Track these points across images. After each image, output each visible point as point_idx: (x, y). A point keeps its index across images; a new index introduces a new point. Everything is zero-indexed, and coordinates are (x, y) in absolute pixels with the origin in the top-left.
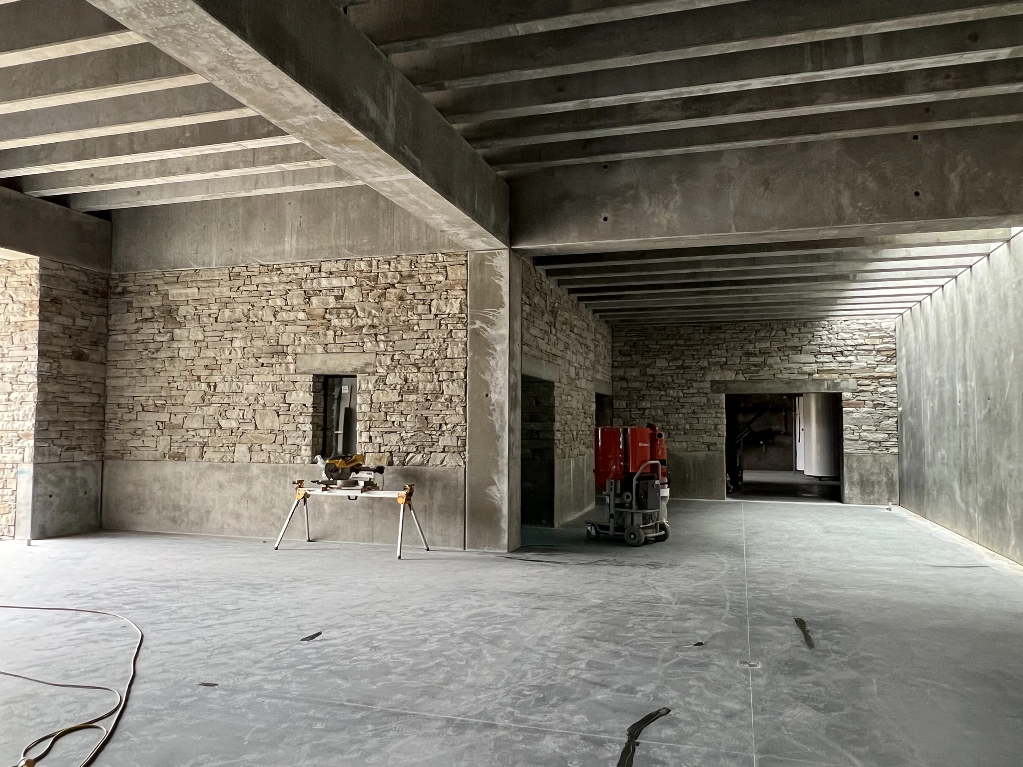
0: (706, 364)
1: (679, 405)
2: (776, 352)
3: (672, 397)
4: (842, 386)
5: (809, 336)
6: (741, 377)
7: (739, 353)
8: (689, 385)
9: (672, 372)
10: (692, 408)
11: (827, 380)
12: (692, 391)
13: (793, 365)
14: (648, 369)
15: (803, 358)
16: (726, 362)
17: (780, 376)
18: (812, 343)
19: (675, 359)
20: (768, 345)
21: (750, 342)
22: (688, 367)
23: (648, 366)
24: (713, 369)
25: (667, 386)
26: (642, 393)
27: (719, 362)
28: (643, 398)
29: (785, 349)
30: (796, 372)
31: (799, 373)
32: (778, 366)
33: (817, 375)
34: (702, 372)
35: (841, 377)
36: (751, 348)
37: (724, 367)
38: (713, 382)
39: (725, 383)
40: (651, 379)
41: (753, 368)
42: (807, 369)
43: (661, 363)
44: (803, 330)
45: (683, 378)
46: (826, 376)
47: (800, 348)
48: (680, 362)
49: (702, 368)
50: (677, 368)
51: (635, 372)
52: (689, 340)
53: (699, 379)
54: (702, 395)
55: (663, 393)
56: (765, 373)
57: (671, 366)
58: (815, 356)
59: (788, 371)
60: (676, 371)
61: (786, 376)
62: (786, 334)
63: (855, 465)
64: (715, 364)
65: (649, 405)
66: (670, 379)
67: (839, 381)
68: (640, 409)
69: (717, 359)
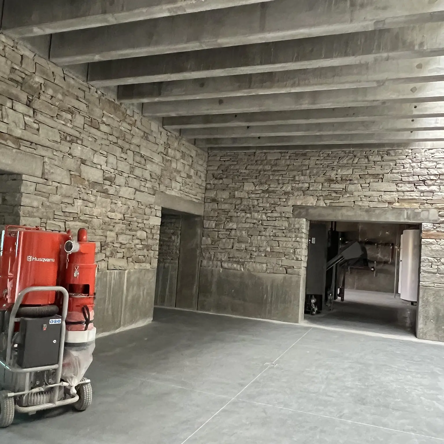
0: (289, 189)
1: (261, 228)
2: (357, 179)
3: (256, 219)
4: (421, 216)
5: (391, 164)
6: (322, 204)
7: (321, 179)
8: (272, 209)
9: (258, 196)
10: (274, 231)
11: (407, 209)
12: (275, 215)
13: (374, 193)
14: (236, 193)
15: (384, 186)
16: (309, 187)
17: (360, 204)
18: (394, 171)
19: (261, 184)
20: (350, 172)
21: (333, 169)
22: (274, 192)
23: (237, 190)
24: (296, 194)
25: (252, 208)
26: (230, 214)
27: (301, 188)
28: (230, 219)
29: (367, 176)
30: (376, 200)
31: (379, 201)
32: (360, 193)
33: (397, 204)
34: (286, 197)
35: (422, 207)
36: (333, 175)
37: (306, 192)
38: (295, 207)
39: (306, 208)
40: (239, 202)
41: (334, 195)
42: (387, 197)
43: (249, 187)
44: (386, 157)
45: (267, 202)
46: (406, 206)
47: (381, 176)
48: (266, 187)
49: (286, 193)
50: (263, 191)
51: (225, 195)
52: (276, 165)
53: (282, 204)
54: (284, 219)
55: (248, 215)
56: (345, 200)
57: (257, 190)
58: (397, 185)
59: (368, 199)
60: (262, 195)
61: (366, 204)
62: (369, 161)
63: (431, 299)
64: (299, 189)
65: (235, 227)
66: (256, 203)
67: (420, 210)
68: (227, 230)
69: (300, 185)
